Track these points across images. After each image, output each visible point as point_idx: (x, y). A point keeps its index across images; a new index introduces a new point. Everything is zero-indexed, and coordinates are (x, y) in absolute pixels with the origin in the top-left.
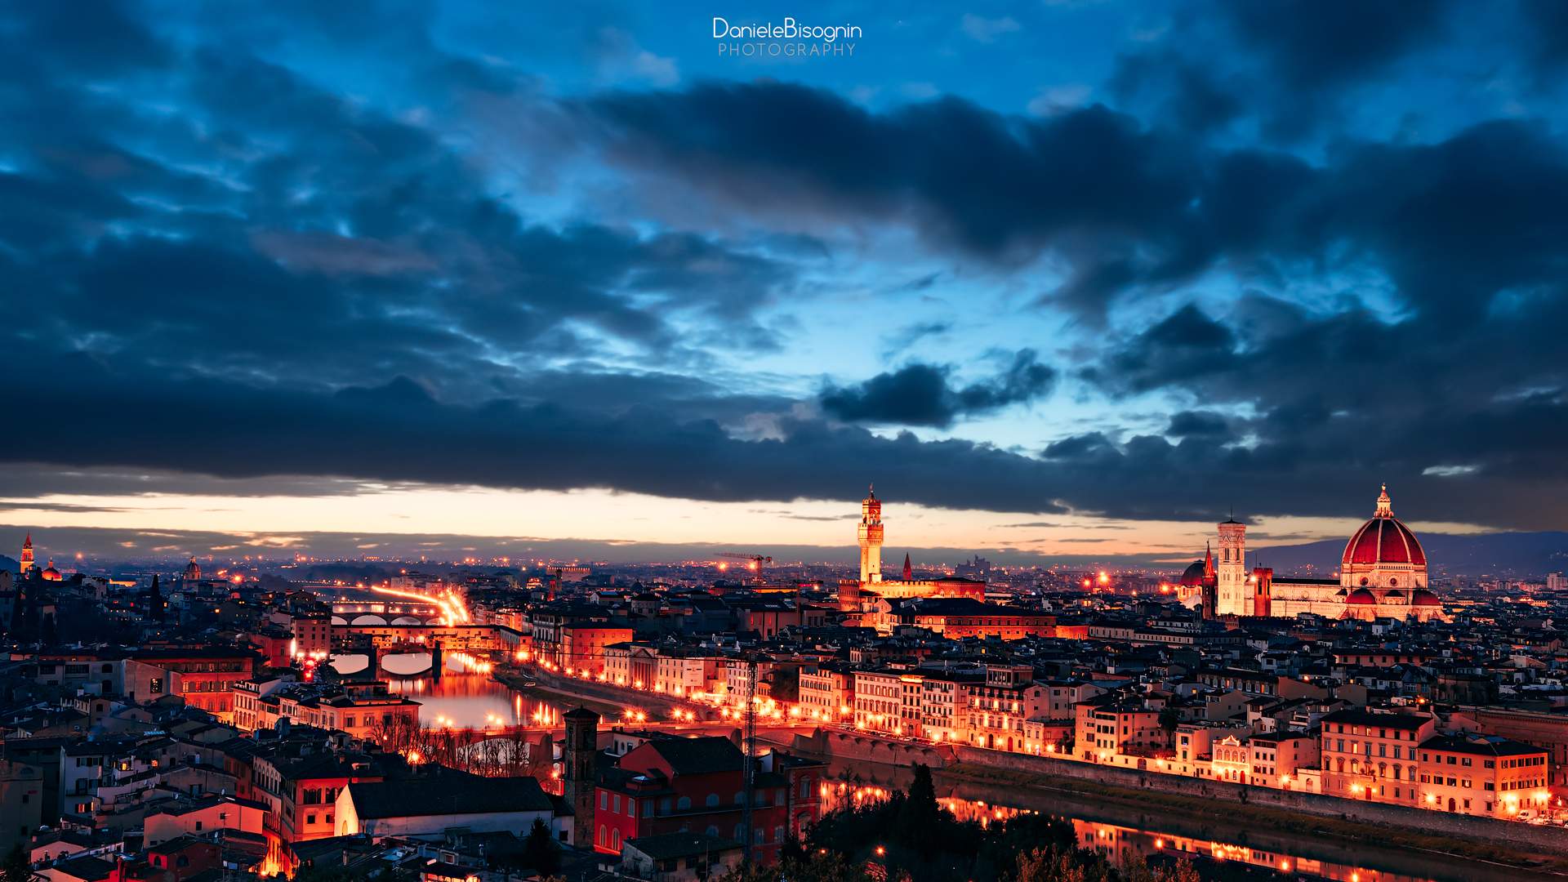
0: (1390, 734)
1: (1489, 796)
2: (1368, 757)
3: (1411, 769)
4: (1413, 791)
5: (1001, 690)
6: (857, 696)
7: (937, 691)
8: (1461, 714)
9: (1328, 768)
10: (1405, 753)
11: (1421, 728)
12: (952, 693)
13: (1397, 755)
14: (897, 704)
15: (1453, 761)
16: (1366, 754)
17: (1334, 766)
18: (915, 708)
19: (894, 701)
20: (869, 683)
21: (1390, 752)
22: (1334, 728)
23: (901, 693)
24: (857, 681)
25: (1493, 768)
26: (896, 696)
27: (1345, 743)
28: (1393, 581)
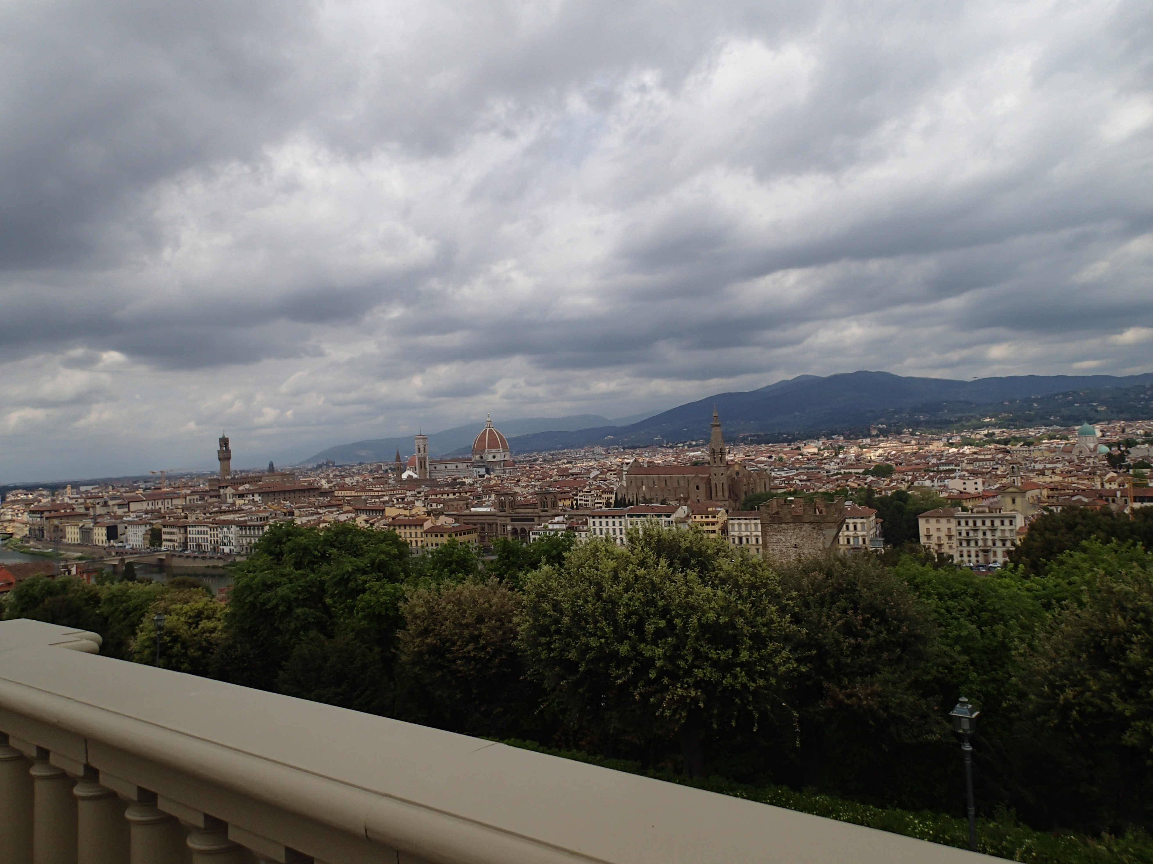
0: (413, 528)
3: (422, 541)
5: (254, 526)
6: (189, 536)
7: (225, 529)
8: (444, 516)
10: (419, 535)
11: (425, 524)
12: (232, 530)
13: (416, 536)
14: (207, 538)
15: (436, 536)
18: (216, 539)
19: (205, 536)
20: (194, 529)
21: (413, 535)
23: (209, 532)
24: (189, 529)
26: (207, 534)
28: (494, 457)
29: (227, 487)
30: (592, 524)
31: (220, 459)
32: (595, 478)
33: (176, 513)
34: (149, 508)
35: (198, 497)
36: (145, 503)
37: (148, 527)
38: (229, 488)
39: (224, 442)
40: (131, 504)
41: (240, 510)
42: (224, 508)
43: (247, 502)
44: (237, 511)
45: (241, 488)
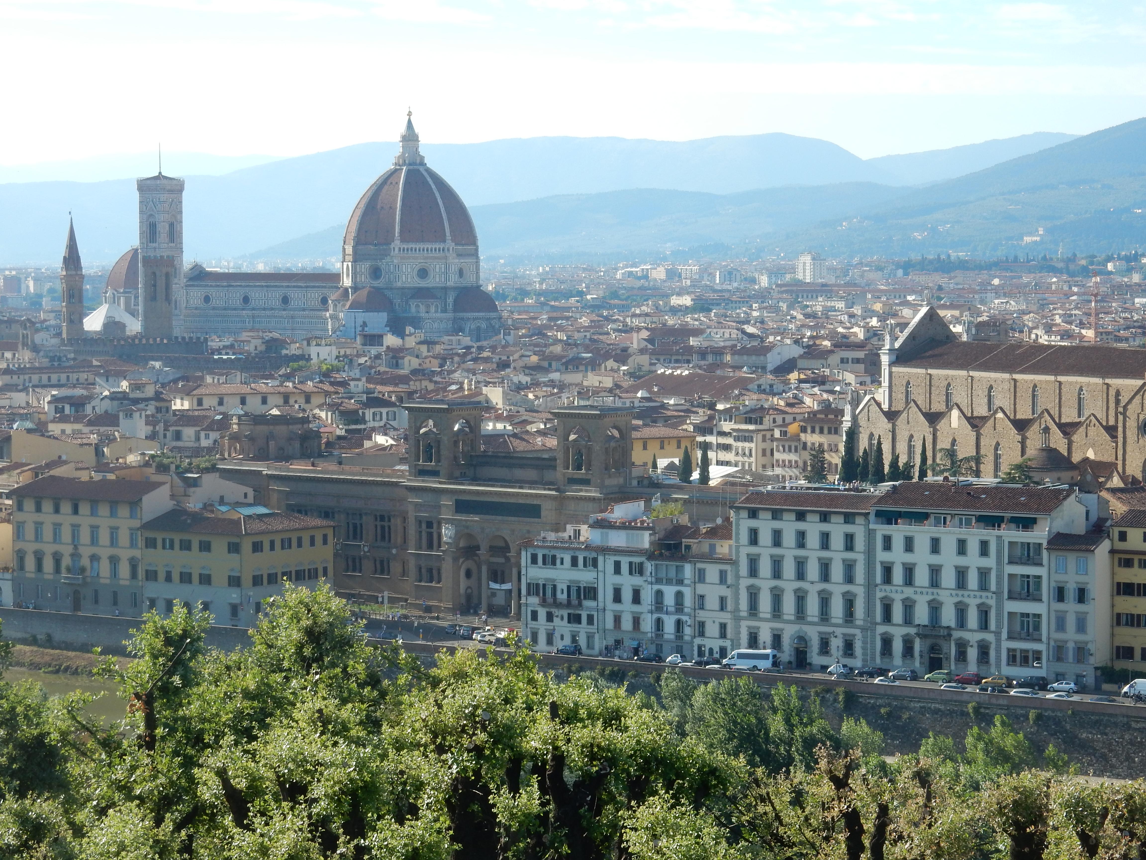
0: (104, 510)
1: (234, 596)
2: (76, 547)
3: (132, 561)
4: (135, 594)
8: (218, 474)
9: (22, 567)
10: (124, 537)
11: (147, 500)
13: (114, 542)
15: (186, 546)
16: (73, 541)
17: (30, 564)
21: (104, 537)
22: (29, 505)
25: (238, 553)
27: (44, 526)
30: (744, 537)
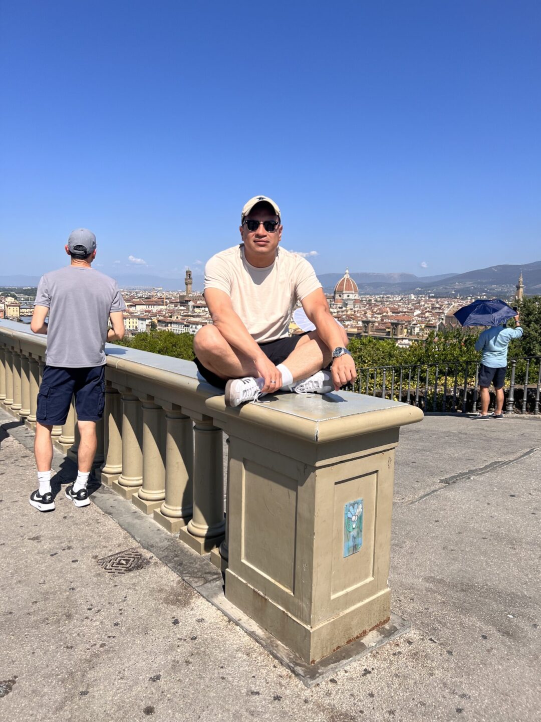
24: (173, 324)
28: (348, 296)
29: (190, 301)
31: (187, 284)
32: (418, 316)
33: (162, 314)
34: (146, 309)
35: (173, 305)
36: (145, 306)
37: (150, 321)
38: (191, 302)
39: (189, 274)
40: (137, 306)
41: (198, 316)
42: (190, 313)
43: (201, 311)
44: (197, 316)
45: (198, 302)
